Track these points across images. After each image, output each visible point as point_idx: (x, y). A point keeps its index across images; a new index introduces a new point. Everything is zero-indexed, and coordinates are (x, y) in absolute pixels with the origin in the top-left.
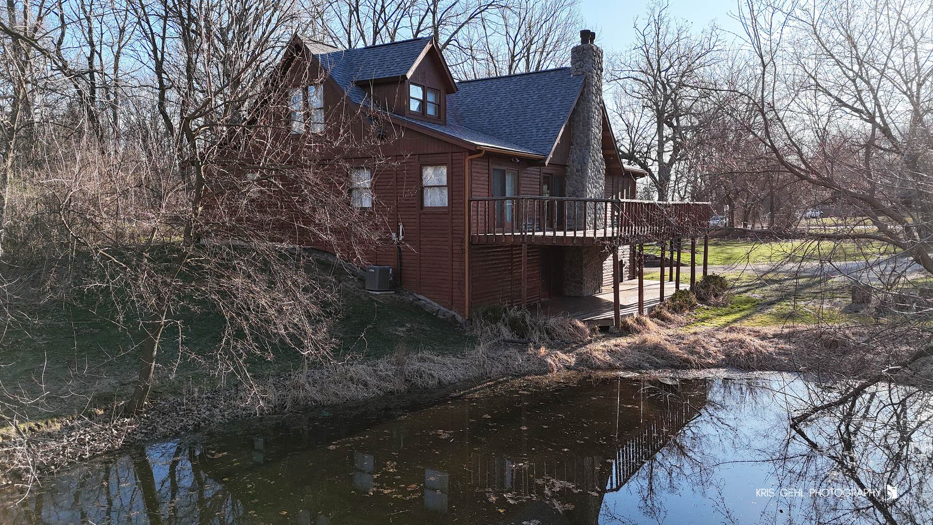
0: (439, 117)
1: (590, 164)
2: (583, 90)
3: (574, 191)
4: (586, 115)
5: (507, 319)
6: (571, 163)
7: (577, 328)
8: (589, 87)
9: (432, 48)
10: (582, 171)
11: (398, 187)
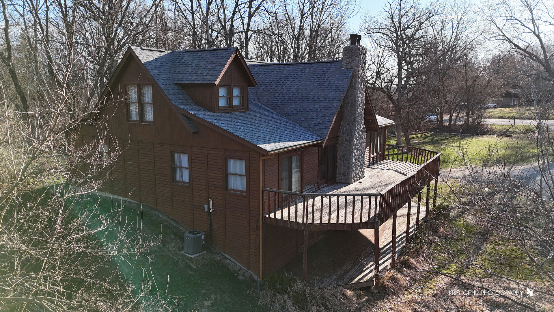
0: (243, 106)
1: (356, 135)
2: (352, 80)
3: (343, 155)
4: (353, 99)
5: (291, 293)
6: (341, 134)
7: (346, 297)
8: (356, 78)
9: (236, 57)
10: (350, 141)
11: (209, 171)
